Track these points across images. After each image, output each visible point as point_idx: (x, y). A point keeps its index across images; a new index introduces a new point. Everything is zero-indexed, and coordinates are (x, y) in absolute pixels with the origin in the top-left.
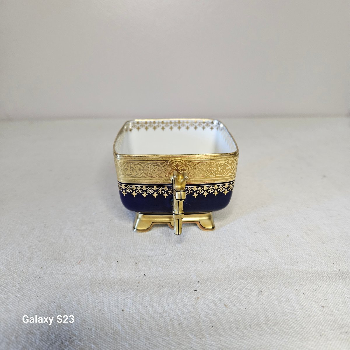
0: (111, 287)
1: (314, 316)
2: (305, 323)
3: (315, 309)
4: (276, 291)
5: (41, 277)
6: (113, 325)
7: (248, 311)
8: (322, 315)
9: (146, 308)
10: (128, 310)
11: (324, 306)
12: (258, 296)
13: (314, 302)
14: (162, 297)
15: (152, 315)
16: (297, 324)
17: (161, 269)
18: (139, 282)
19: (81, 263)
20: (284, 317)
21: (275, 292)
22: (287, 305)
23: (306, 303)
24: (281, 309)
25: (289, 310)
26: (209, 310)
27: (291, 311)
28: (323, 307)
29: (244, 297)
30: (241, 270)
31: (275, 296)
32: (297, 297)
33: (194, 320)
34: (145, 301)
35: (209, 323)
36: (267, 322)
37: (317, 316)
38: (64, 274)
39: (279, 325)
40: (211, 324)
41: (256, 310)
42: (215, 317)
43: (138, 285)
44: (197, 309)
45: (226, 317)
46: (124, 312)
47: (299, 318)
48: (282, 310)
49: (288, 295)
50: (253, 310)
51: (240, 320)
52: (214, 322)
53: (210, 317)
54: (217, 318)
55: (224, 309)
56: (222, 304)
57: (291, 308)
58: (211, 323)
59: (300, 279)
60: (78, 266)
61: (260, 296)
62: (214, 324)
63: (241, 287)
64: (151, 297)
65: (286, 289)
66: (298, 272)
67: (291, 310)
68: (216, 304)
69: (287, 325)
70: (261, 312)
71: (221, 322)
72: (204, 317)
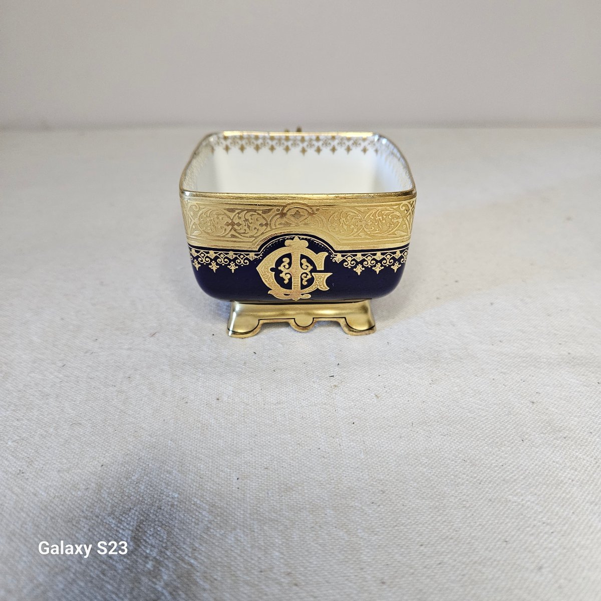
0: (202, 369)
1: (516, 414)
2: (501, 423)
3: (519, 405)
4: (461, 380)
5: (95, 353)
6: (202, 417)
7: (411, 404)
8: (530, 413)
9: (253, 397)
10: (225, 399)
11: (535, 401)
12: (429, 385)
13: (519, 396)
14: (280, 384)
15: (263, 405)
16: (487, 424)
17: (281, 346)
18: (245, 363)
19: (157, 335)
20: (468, 414)
21: (458, 381)
22: (474, 399)
23: (505, 397)
24: (464, 403)
25: (477, 405)
26: (350, 401)
27: (480, 407)
28: (533, 402)
29: (407, 387)
30: (408, 350)
31: (456, 387)
32: (493, 388)
33: (326, 414)
34: (252, 388)
35: (348, 418)
36: (439, 420)
37: (521, 414)
38: (130, 349)
39: (459, 424)
40: (351, 420)
41: (424, 403)
42: (359, 410)
43: (244, 366)
44: (332, 400)
45: (377, 411)
46: (220, 400)
47: (492, 417)
48: (465, 405)
49: (478, 385)
50: (420, 403)
51: (398, 416)
52: (357, 418)
53: (352, 410)
54: (362, 412)
55: (374, 401)
56: (371, 394)
57: (482, 403)
58: (352, 418)
59: (501, 365)
60: (152, 339)
61: (434, 385)
62: (357, 419)
63: (405, 373)
64: (262, 383)
65: (476, 377)
66: (499, 355)
67: (480, 405)
68: (363, 394)
69: (472, 424)
70: (432, 407)
71: (368, 417)
72: (341, 410)
